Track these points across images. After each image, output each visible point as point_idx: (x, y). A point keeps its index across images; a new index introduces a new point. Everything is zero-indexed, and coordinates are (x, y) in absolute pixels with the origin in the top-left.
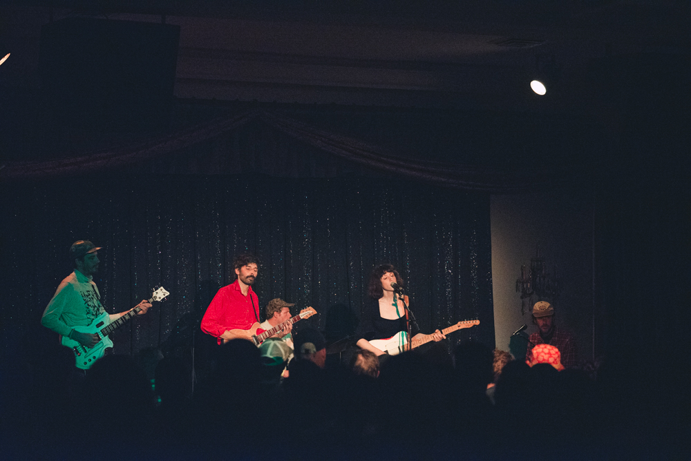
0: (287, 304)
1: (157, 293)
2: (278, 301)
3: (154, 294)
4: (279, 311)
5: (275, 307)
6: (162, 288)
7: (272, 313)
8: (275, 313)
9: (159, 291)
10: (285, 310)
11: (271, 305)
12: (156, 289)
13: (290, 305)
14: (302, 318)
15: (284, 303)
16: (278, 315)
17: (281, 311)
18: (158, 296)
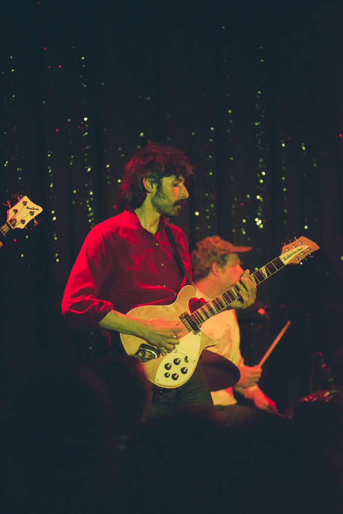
0: (237, 249)
1: (16, 211)
2: (216, 242)
3: (11, 213)
4: (222, 261)
5: (215, 254)
6: (26, 199)
7: (207, 265)
8: (214, 265)
9: (19, 206)
10: (232, 260)
11: (205, 250)
12: (15, 202)
13: (244, 249)
14: (286, 262)
15: (230, 246)
16: (220, 270)
17: (225, 262)
18: (19, 217)
